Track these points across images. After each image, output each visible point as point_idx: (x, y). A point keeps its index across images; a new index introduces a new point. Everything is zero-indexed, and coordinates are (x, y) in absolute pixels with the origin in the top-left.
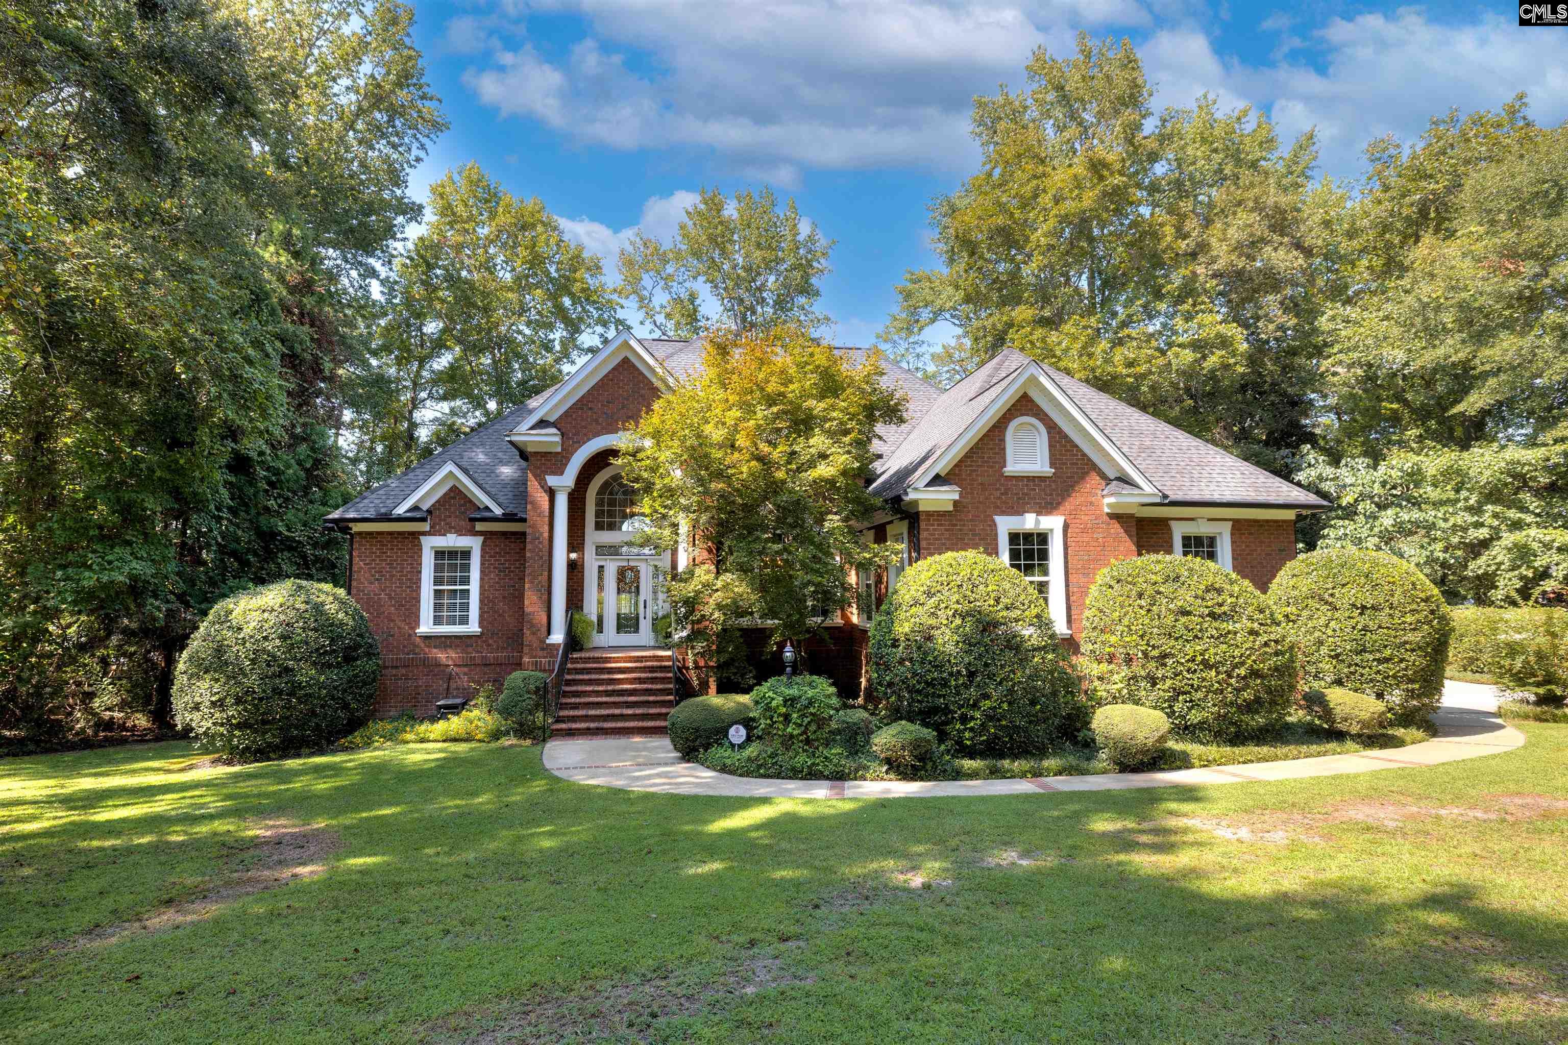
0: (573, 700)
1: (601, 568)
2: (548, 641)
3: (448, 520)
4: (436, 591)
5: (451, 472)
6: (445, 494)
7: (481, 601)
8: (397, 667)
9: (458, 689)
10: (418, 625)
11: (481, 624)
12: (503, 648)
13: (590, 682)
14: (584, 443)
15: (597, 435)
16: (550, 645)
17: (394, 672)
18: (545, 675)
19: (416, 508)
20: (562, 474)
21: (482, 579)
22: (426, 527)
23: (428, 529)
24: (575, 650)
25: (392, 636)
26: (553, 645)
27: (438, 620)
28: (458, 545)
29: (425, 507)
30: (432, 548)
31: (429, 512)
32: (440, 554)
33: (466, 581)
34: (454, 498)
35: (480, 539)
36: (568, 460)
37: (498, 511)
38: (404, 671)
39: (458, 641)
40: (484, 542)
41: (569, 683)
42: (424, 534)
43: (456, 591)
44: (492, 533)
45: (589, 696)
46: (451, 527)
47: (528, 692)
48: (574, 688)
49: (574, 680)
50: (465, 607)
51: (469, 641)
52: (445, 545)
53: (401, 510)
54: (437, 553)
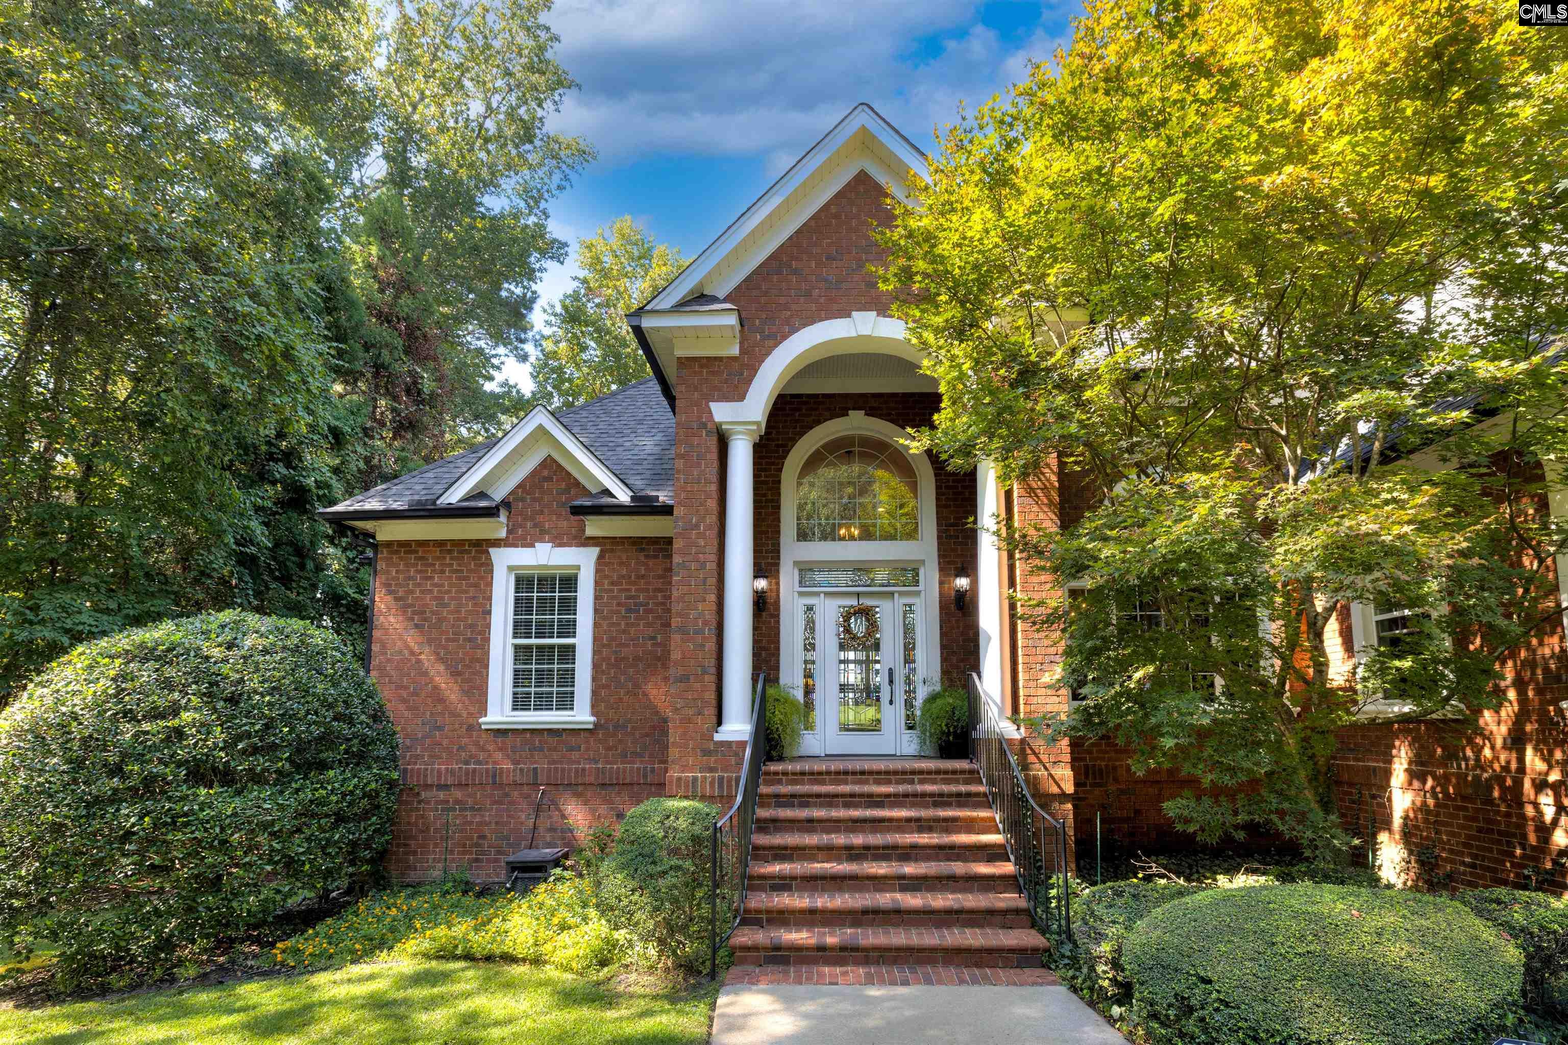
0: (776, 868)
1: (810, 608)
2: (717, 737)
3: (539, 518)
4: (517, 647)
5: (541, 428)
6: (534, 473)
7: (596, 666)
8: (446, 787)
9: (552, 830)
10: (484, 711)
11: (595, 710)
12: (635, 754)
13: (810, 825)
14: (785, 338)
15: (810, 321)
16: (722, 743)
17: (442, 795)
18: (714, 809)
19: (480, 494)
20: (741, 398)
21: (596, 625)
22: (498, 528)
23: (503, 534)
24: (770, 759)
25: (440, 728)
26: (729, 744)
27: (520, 702)
28: (552, 563)
29: (499, 493)
30: (511, 568)
31: (506, 504)
32: (523, 582)
33: (569, 628)
34: (549, 479)
35: (594, 552)
36: (754, 371)
37: (623, 496)
38: (458, 794)
39: (552, 741)
40: (601, 557)
41: (765, 826)
42: (497, 543)
43: (552, 647)
44: (614, 541)
45: (813, 859)
46: (543, 532)
47: (674, 852)
48: (778, 840)
49: (774, 821)
50: (568, 677)
51: (573, 740)
52: (533, 563)
53: (454, 497)
54: (519, 580)
